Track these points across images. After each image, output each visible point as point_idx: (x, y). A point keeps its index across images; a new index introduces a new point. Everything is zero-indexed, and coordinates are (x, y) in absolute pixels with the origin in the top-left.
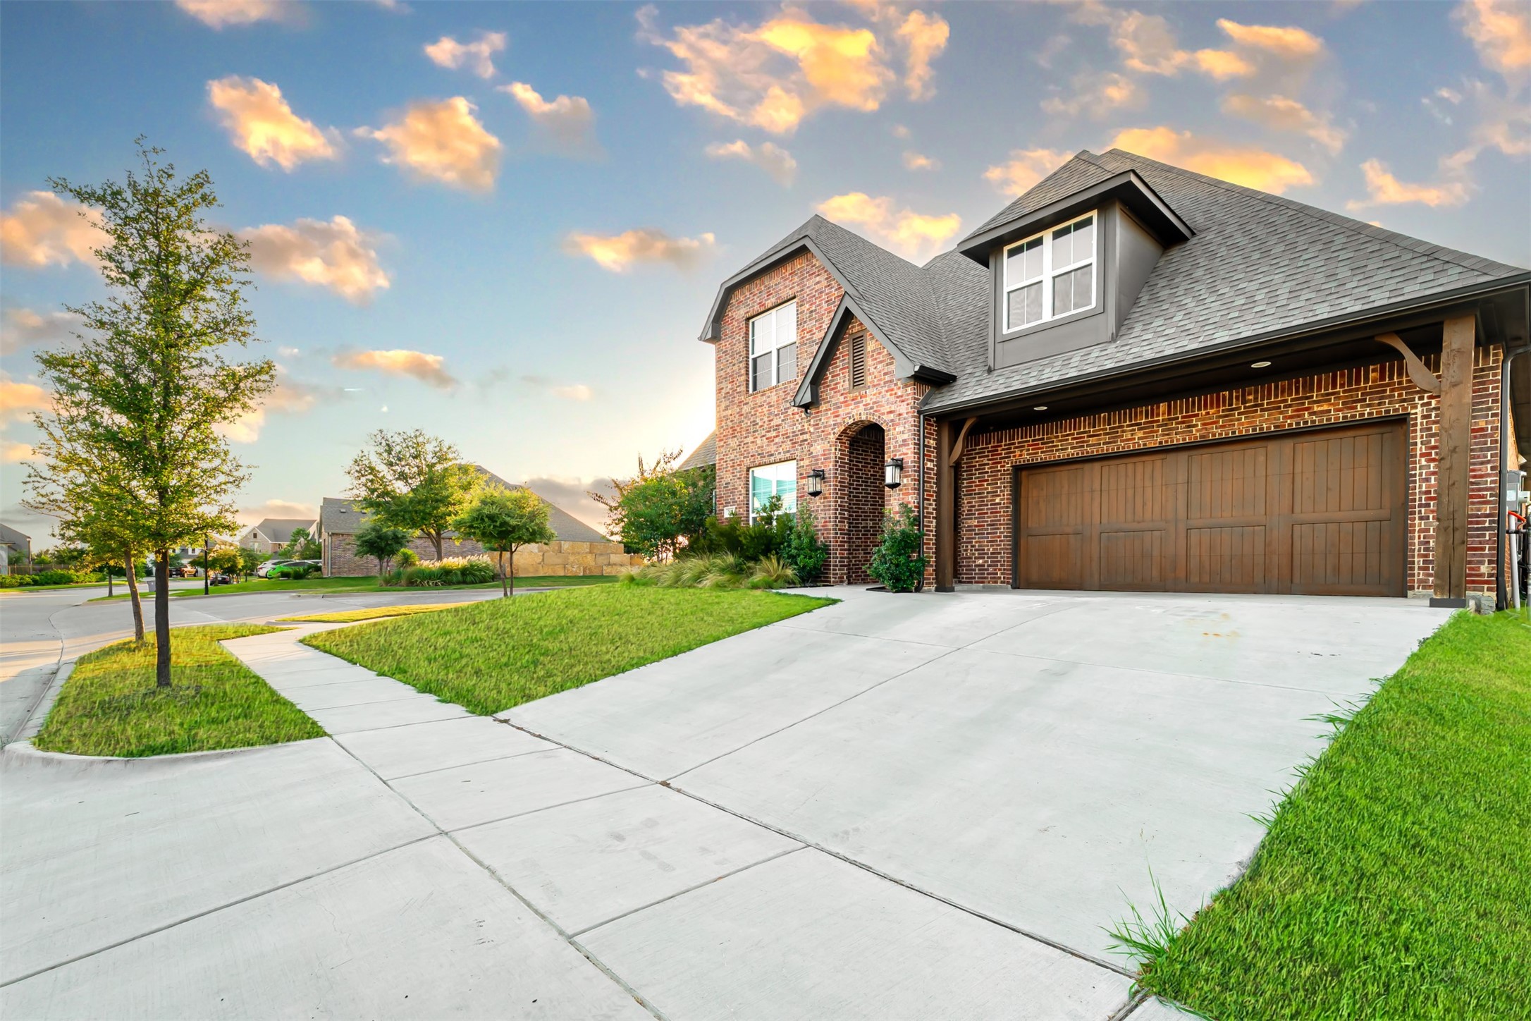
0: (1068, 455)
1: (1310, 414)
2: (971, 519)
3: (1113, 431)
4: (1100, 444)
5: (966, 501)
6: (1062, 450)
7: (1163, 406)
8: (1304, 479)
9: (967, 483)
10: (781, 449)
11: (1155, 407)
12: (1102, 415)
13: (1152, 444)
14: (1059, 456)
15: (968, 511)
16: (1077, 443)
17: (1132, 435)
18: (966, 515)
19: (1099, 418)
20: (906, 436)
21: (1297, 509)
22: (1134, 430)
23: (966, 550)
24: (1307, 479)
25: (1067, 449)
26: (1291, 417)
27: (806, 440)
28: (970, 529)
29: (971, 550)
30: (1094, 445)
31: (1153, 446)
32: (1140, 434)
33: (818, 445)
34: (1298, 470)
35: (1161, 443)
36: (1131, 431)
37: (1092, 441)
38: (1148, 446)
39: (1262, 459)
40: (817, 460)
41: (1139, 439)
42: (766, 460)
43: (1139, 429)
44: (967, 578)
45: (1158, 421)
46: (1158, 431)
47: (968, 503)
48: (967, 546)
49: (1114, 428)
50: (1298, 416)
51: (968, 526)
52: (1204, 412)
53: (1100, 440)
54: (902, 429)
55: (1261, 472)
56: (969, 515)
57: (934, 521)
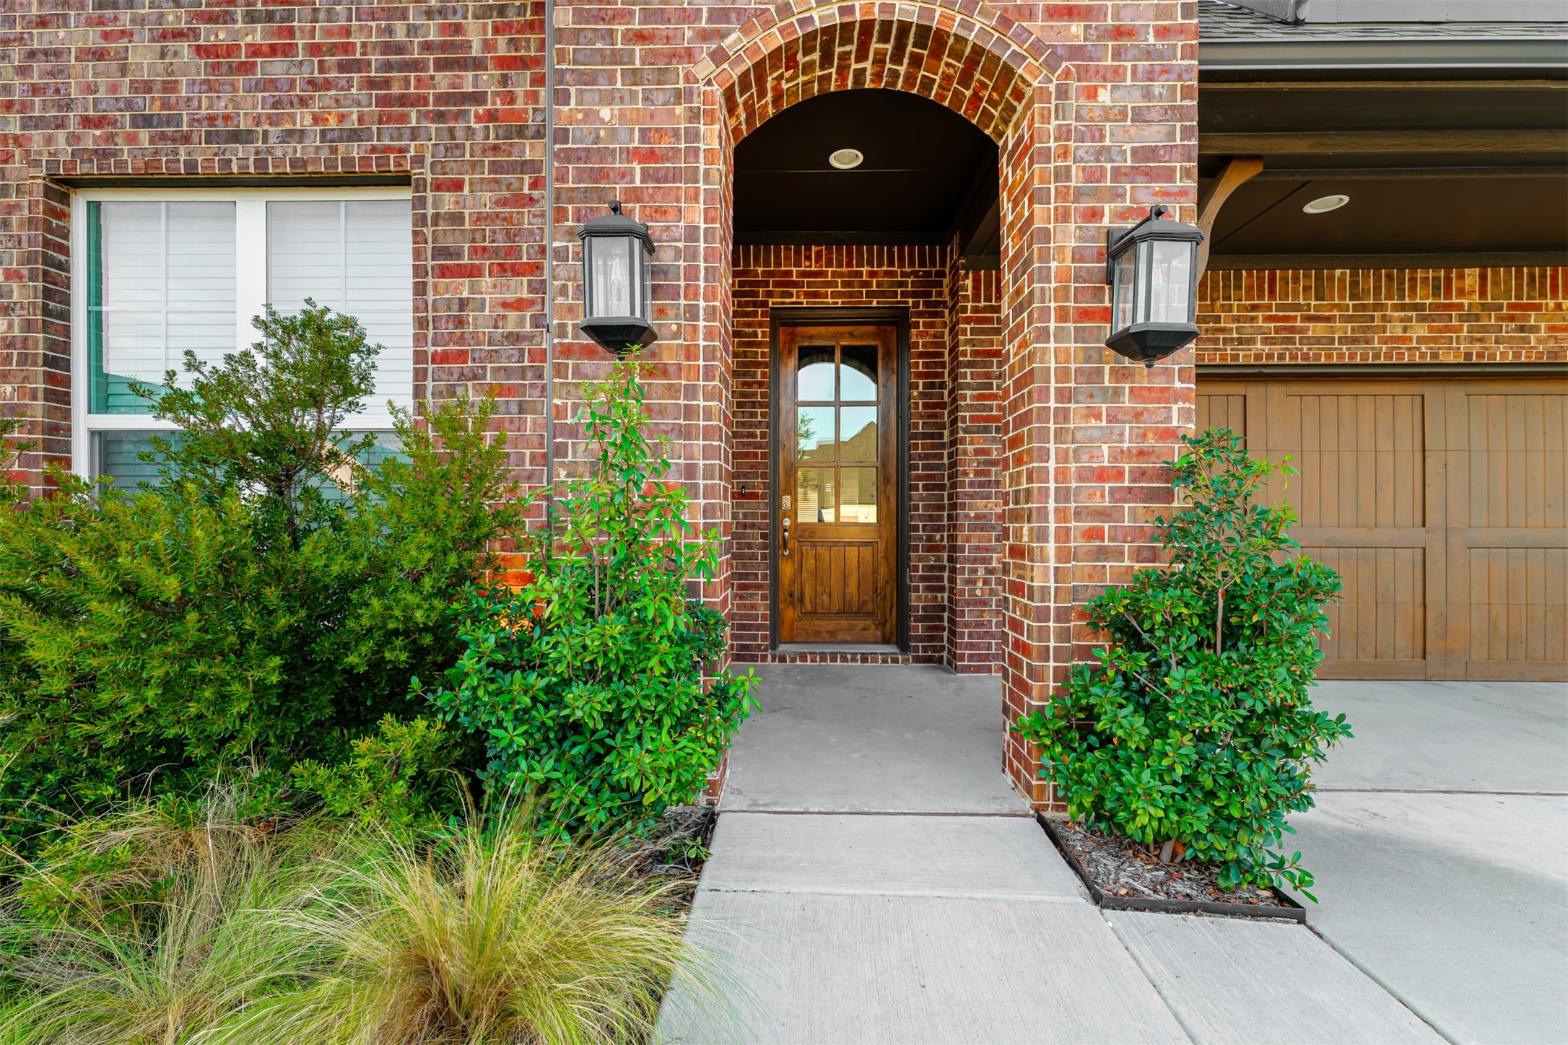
0: (1258, 357)
2: (988, 497)
3: (1362, 316)
4: (1332, 341)
5: (970, 448)
6: (1240, 341)
7: (1471, 276)
9: (974, 398)
10: (303, 118)
11: (1454, 275)
12: (1338, 272)
13: (1449, 357)
14: (1235, 357)
15: (977, 473)
16: (1277, 330)
17: (1405, 329)
18: (972, 484)
19: (1331, 278)
20: (1153, 135)
22: (1410, 319)
23: (972, 582)
25: (1251, 341)
27: (478, 98)
28: (981, 524)
29: (986, 582)
30: (1318, 340)
31: (1451, 360)
32: (1421, 330)
33: (608, 99)
35: (1468, 355)
36: (1402, 320)
37: (1315, 329)
38: (1442, 359)
40: (601, 175)
41: (1420, 340)
42: (202, 155)
43: (1422, 319)
44: (971, 657)
45: (1460, 306)
46: (1460, 329)
47: (977, 452)
48: (975, 571)
49: (1364, 307)
51: (977, 517)
52: (1551, 303)
53: (1332, 330)
54: (1133, 101)
56: (981, 485)
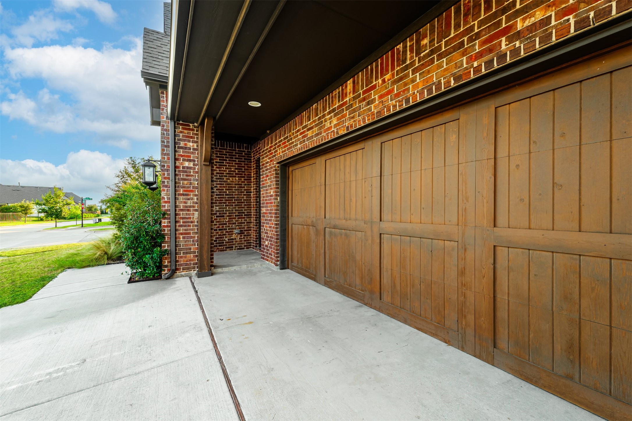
1: (510, 40)
3: (320, 122)
8: (513, 166)
17: (330, 123)
19: (313, 109)
21: (502, 220)
24: (518, 166)
26: (480, 55)
34: (502, 153)
39: (453, 138)
45: (346, 103)
46: (346, 115)
49: (320, 118)
50: (490, 50)
52: (380, 81)
55: (452, 159)
57: (196, 213)
